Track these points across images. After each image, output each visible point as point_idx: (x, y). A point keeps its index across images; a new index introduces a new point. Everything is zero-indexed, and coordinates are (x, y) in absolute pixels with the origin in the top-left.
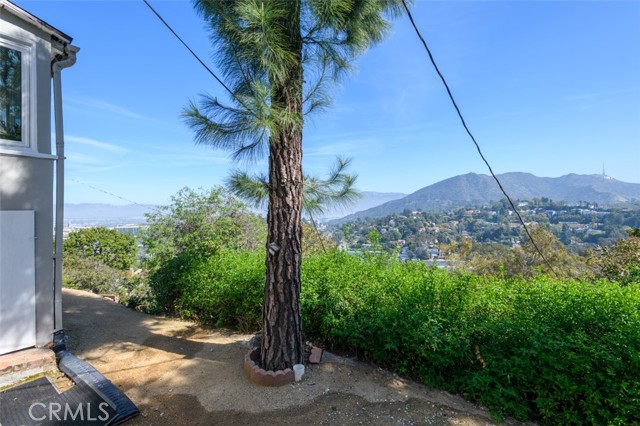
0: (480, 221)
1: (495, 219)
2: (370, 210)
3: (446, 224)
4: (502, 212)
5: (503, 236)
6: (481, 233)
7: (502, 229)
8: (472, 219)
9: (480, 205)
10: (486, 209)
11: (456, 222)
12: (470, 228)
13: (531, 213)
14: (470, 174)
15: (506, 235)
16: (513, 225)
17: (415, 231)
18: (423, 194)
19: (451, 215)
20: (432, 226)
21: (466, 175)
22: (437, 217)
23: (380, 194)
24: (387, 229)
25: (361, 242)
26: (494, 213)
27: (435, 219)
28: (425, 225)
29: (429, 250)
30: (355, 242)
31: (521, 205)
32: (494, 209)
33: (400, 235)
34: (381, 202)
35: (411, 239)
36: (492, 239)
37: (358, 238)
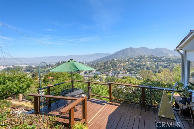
0: (134, 62)
1: (139, 61)
2: (101, 59)
3: (125, 63)
4: (141, 59)
5: (141, 66)
6: (135, 66)
7: (141, 64)
8: (132, 62)
9: (133, 57)
10: (136, 58)
11: (128, 63)
12: (132, 64)
13: (148, 59)
14: (130, 48)
15: (142, 66)
16: (144, 63)
17: (116, 65)
18: (117, 54)
19: (126, 60)
20: (121, 64)
22: (122, 61)
23: (103, 54)
24: (107, 65)
25: (99, 69)
26: (138, 59)
27: (121, 62)
28: (119, 63)
29: (120, 71)
30: (98, 70)
31: (146, 57)
32: (138, 58)
33: (112, 67)
34: (104, 56)
35: (115, 68)
36: (138, 67)
37: (98, 68)
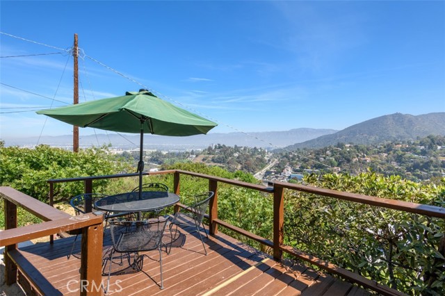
0: (408, 154)
1: (423, 153)
2: (307, 142)
3: (377, 156)
4: (431, 147)
5: (432, 168)
6: (410, 164)
7: (431, 161)
8: (400, 153)
9: (406, 140)
10: (414, 144)
11: (386, 155)
12: (399, 159)
14: (397, 114)
15: (435, 167)
17: (349, 161)
18: (352, 131)
19: (380, 148)
20: (364, 157)
21: (393, 115)
22: (368, 149)
23: (314, 130)
24: (325, 158)
25: (302, 167)
26: (423, 147)
27: (366, 151)
28: (358, 156)
30: (298, 168)
32: (421, 144)
33: (336, 163)
34: (315, 136)
35: (346, 166)
36: (421, 170)
37: (300, 164)
